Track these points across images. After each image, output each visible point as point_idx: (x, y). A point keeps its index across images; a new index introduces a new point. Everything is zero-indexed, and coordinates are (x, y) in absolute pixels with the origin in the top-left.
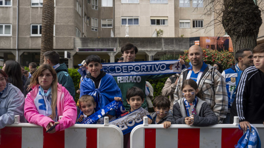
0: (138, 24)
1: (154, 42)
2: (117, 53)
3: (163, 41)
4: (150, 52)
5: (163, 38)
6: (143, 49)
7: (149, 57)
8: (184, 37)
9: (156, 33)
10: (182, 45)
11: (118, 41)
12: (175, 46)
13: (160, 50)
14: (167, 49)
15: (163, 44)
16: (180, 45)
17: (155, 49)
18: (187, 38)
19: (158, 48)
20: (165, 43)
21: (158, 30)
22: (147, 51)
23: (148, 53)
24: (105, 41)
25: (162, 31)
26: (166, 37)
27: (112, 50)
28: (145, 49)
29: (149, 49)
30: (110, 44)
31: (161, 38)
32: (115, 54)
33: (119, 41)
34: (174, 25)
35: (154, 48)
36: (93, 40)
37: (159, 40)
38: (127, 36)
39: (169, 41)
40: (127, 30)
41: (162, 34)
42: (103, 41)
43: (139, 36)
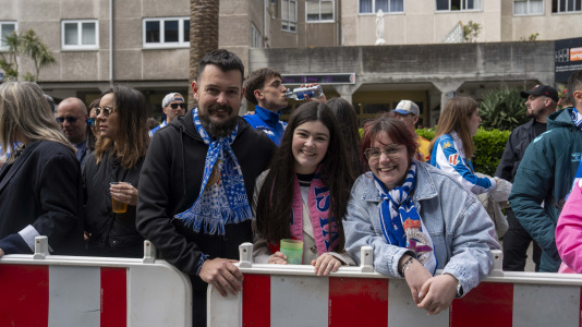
0: (401, 9)
1: (457, 57)
2: (359, 85)
3: (480, 52)
4: (446, 81)
5: (481, 44)
6: (426, 76)
7: (443, 96)
8: (537, 39)
9: (460, 31)
10: (532, 61)
11: (360, 55)
12: (512, 64)
13: (470, 75)
14: (492, 75)
15: (481, 61)
16: (526, 61)
17: (460, 75)
18: (549, 42)
19: (465, 71)
20: (485, 57)
21: (465, 23)
22: (438, 80)
23: (438, 86)
24: (329, 55)
25: (476, 27)
26: (489, 40)
27: (346, 79)
28: (432, 76)
29: (441, 76)
30: (340, 64)
31: (475, 45)
32: (354, 90)
33: (364, 55)
34: (499, 10)
35: (455, 72)
36: (297, 55)
37: (470, 51)
38: (380, 42)
39: (497, 51)
40: (381, 27)
41: (476, 35)
42: (322, 57)
43: (406, 42)
